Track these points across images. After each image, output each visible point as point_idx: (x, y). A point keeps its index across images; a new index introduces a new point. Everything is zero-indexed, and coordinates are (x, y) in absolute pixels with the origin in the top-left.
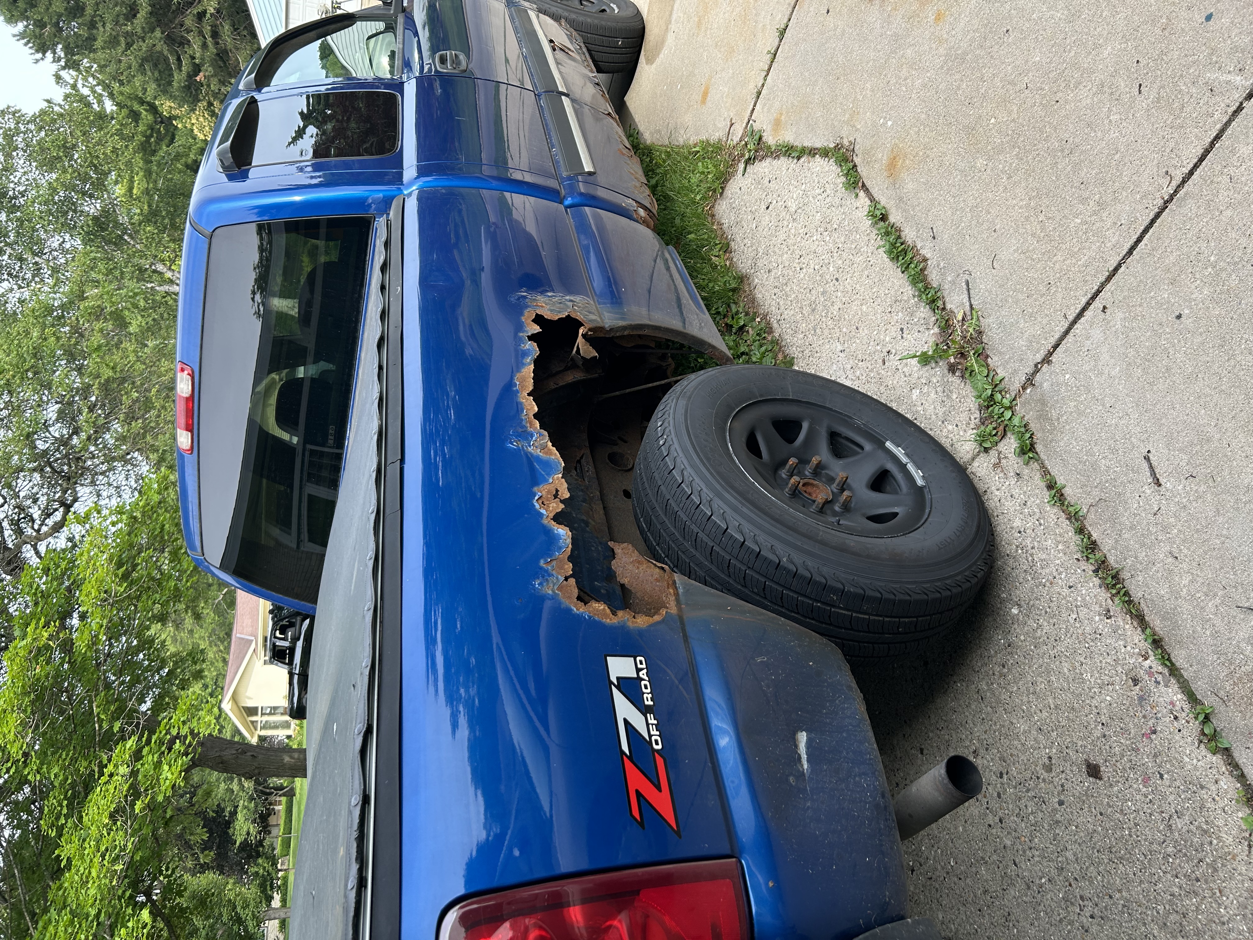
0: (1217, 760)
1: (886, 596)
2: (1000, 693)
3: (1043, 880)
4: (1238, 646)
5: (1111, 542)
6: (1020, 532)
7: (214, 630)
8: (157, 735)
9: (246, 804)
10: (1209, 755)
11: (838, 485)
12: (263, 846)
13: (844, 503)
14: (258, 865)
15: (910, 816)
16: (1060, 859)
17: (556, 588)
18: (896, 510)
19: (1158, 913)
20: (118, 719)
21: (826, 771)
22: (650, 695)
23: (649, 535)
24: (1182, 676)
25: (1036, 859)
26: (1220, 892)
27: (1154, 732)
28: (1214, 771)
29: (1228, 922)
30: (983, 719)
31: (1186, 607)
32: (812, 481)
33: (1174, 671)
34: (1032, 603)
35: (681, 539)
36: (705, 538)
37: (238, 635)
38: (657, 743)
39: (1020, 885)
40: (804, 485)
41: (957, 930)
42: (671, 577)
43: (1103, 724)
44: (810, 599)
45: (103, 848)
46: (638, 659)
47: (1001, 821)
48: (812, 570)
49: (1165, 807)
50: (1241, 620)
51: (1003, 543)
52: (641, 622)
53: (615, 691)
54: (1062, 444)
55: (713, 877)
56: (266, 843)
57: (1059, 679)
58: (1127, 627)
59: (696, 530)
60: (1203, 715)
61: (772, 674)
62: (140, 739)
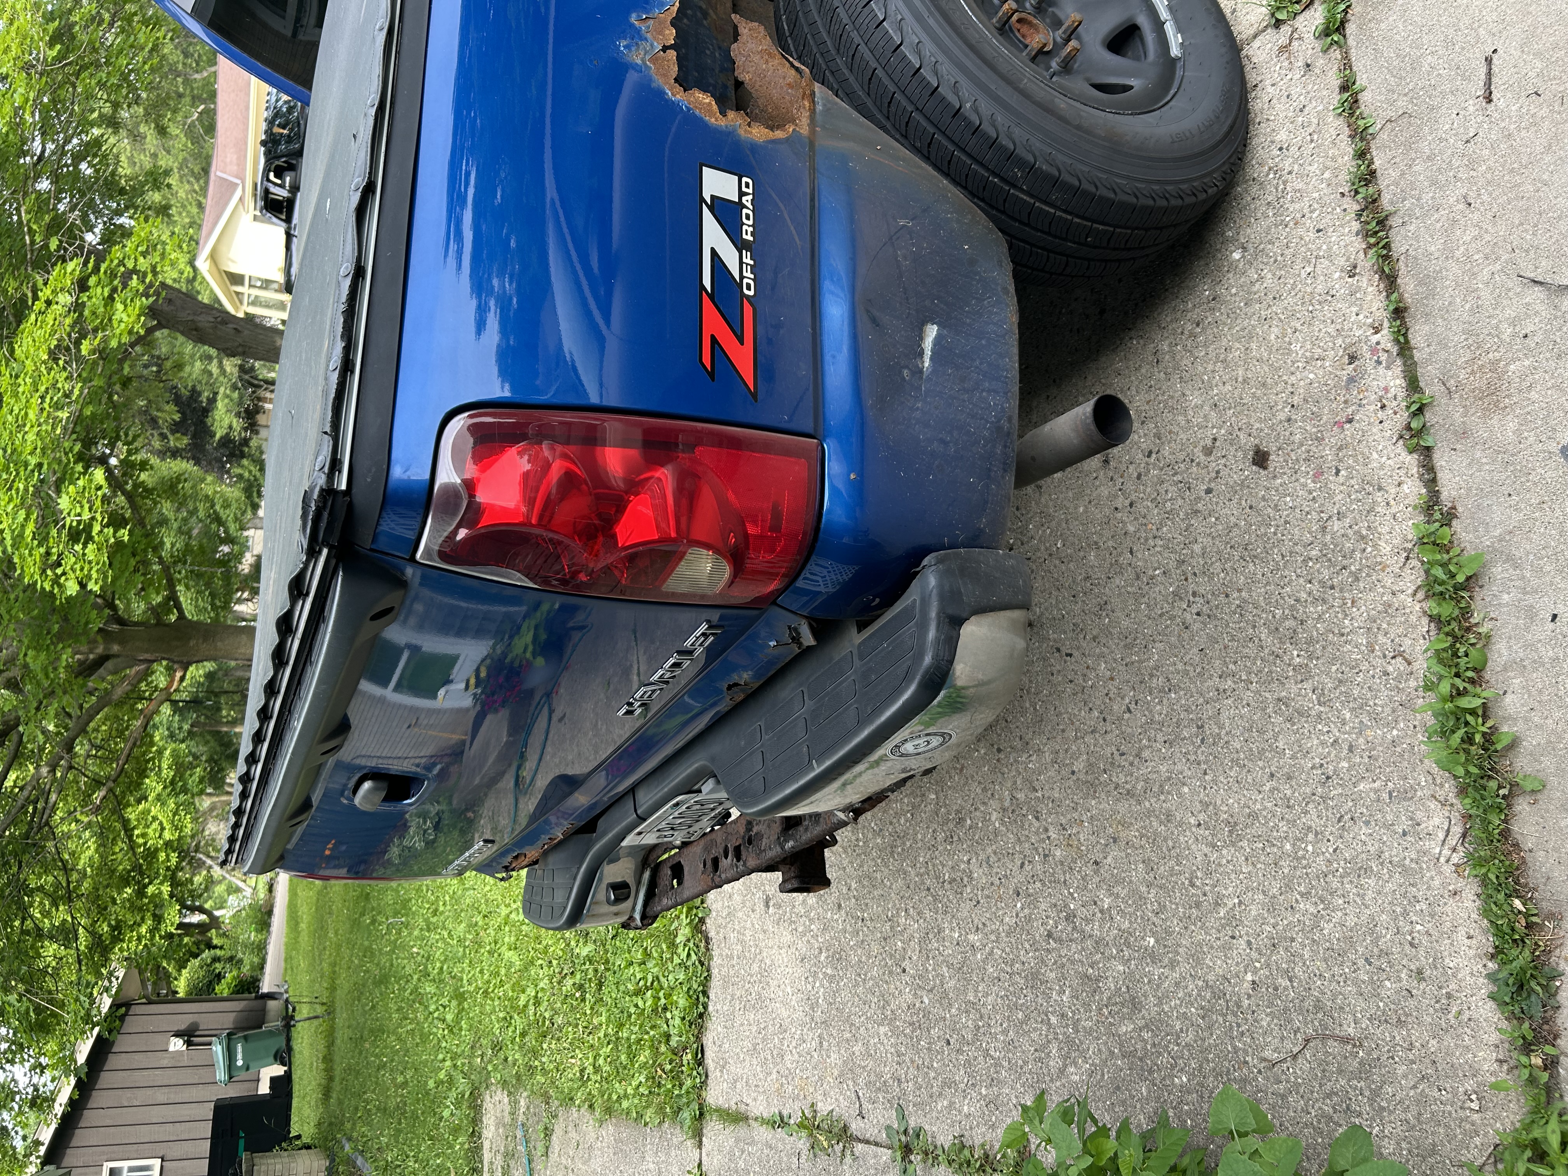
0: (1412, 461)
1: (1085, 186)
2: (1182, 357)
3: (1157, 572)
4: (1497, 327)
5: (1394, 174)
6: (1281, 149)
7: (185, 159)
8: (107, 263)
9: (228, 392)
10: (1404, 454)
11: (1064, 33)
12: (248, 446)
13: (1065, 57)
14: (243, 466)
15: (1033, 459)
16: (1184, 552)
17: (647, 57)
18: (1132, 82)
19: (1274, 617)
20: (56, 234)
21: (949, 375)
22: (751, 229)
23: (790, 42)
24: (1412, 357)
25: (1158, 549)
26: (1353, 602)
27: (1350, 421)
28: (1402, 472)
29: (1348, 634)
30: (1151, 387)
31: (1455, 269)
32: (1030, 18)
33: (1404, 348)
34: (1262, 246)
35: (833, 52)
36: (868, 55)
37: (219, 174)
38: (749, 288)
39: (1130, 573)
40: (1019, 21)
41: (1042, 614)
42: (809, 85)
43: (1293, 406)
44: (987, 169)
45: (42, 389)
46: (744, 179)
47: (1131, 505)
48: (1000, 128)
49: (1328, 506)
50: (1515, 294)
51: (1254, 162)
52: (758, 133)
53: (705, 210)
54: (1383, 26)
55: (787, 451)
56: (253, 443)
57: (1260, 347)
58: (1370, 289)
59: (857, 40)
60: (1418, 406)
61: (913, 245)
62: (86, 263)
